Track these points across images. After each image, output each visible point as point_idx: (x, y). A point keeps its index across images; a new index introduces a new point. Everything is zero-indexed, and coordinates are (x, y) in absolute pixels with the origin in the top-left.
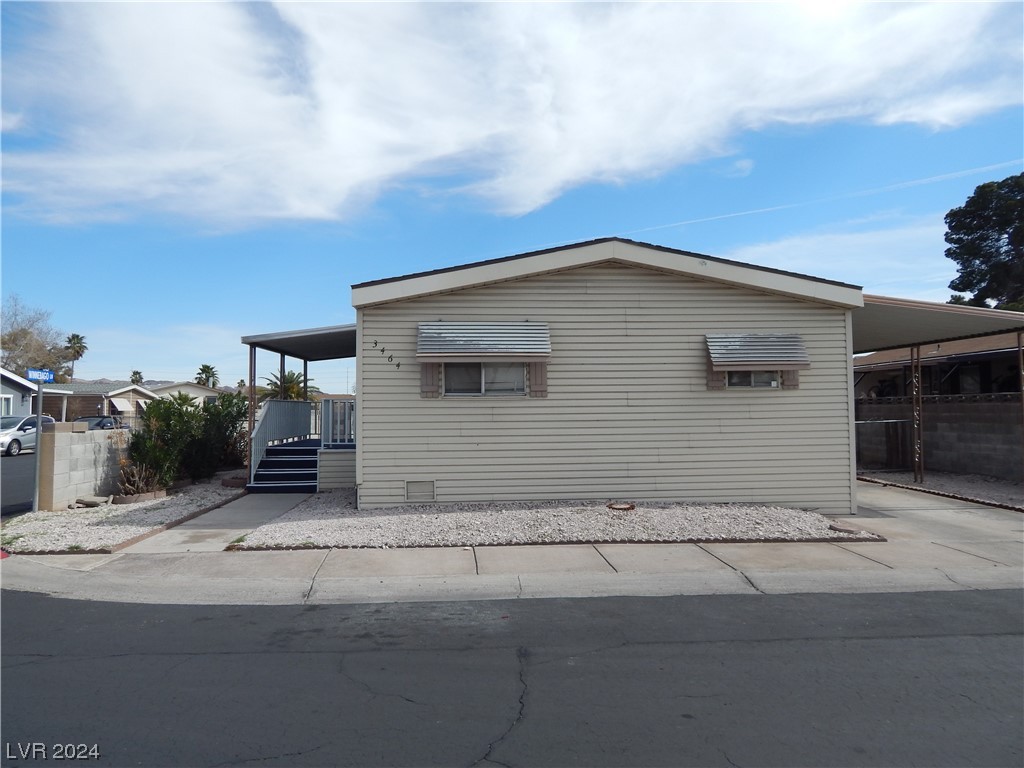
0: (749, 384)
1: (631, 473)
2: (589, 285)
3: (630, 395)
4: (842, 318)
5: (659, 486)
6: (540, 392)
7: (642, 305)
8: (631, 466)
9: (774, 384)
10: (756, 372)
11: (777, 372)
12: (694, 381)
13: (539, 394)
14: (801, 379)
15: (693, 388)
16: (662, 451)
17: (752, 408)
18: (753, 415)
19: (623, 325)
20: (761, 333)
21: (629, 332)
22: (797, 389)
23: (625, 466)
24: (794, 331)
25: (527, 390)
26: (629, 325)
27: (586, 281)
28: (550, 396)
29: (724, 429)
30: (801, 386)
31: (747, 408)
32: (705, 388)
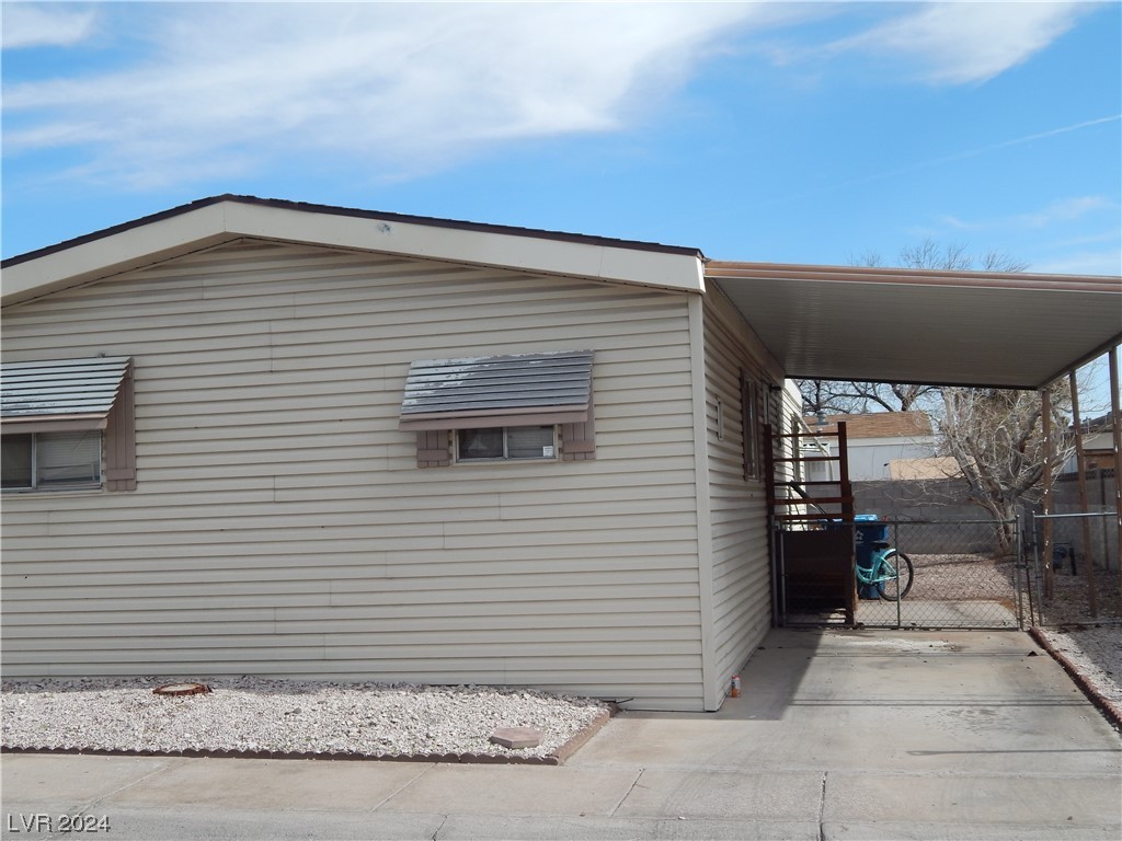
0: (499, 454)
1: (280, 628)
2: (206, 282)
3: (280, 483)
4: (682, 312)
5: (330, 653)
6: (125, 482)
7: (300, 313)
8: (280, 614)
9: (547, 451)
10: (510, 429)
11: (551, 427)
12: (393, 451)
13: (122, 485)
14: (599, 440)
15: (393, 465)
16: (336, 586)
17: (505, 500)
18: (505, 514)
19: (266, 353)
20: (516, 352)
21: (277, 365)
22: (594, 459)
23: (269, 614)
24: (580, 346)
25: (103, 479)
26: (278, 352)
27: (204, 276)
28: (141, 488)
29: (450, 543)
30: (600, 454)
31: (494, 501)
32: (413, 464)
